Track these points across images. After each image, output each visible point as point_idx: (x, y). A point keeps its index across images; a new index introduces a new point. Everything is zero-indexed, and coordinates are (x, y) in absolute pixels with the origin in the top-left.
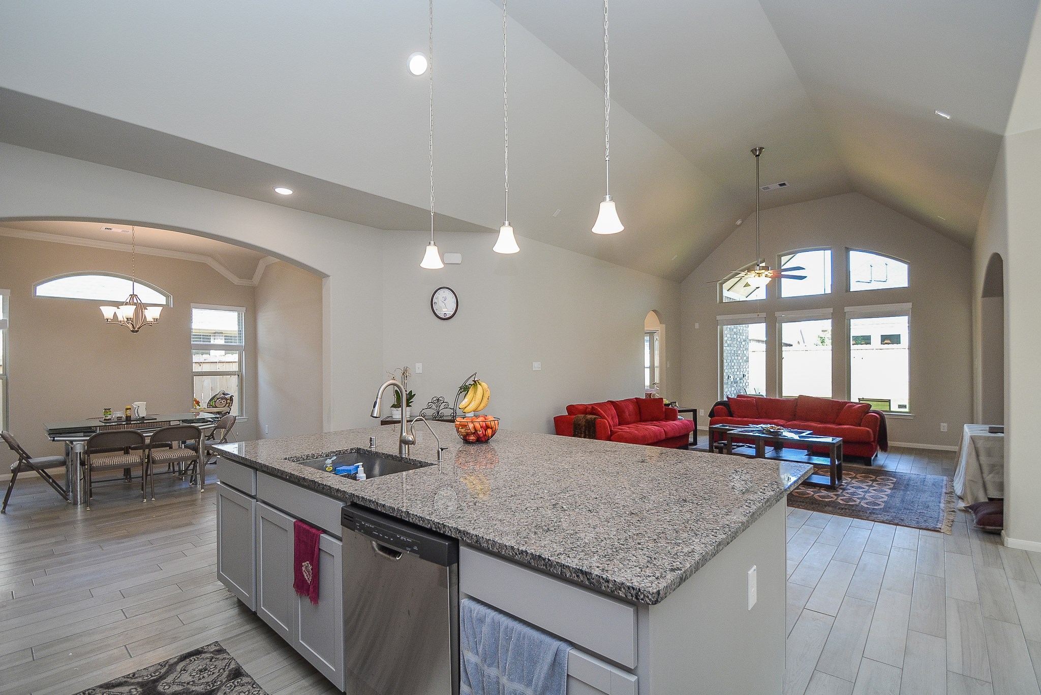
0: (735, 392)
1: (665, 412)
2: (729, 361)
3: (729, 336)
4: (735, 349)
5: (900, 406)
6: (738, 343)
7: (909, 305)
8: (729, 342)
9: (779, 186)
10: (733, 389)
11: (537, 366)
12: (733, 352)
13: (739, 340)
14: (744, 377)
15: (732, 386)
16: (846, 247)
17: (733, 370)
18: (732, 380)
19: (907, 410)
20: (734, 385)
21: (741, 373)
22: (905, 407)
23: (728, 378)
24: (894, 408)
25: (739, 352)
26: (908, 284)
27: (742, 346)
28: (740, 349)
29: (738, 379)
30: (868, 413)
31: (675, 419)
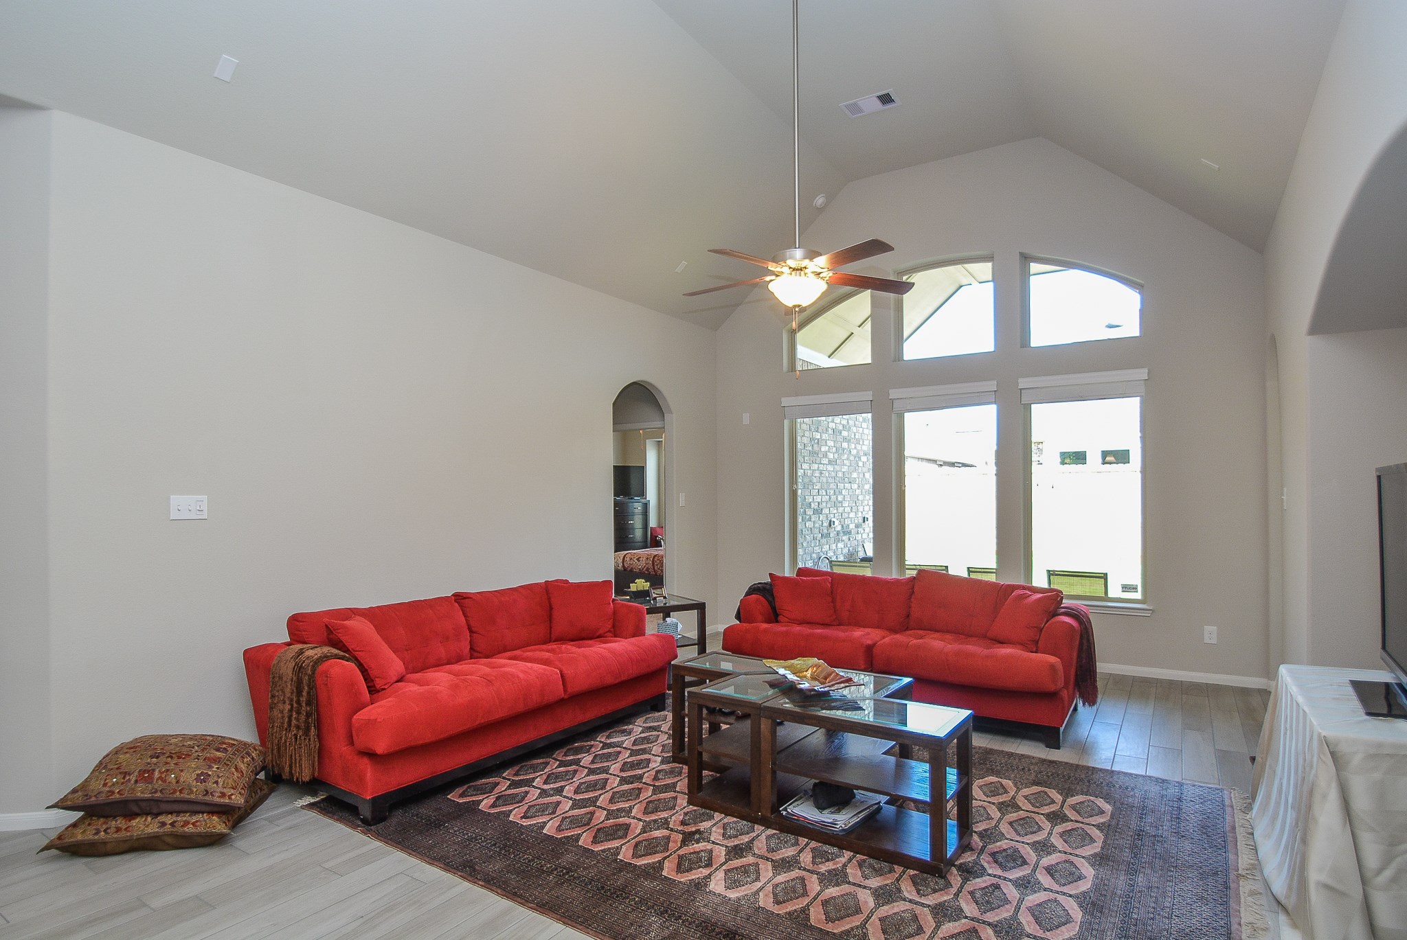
0: (846, 551)
1: (615, 613)
2: (832, 492)
3: (831, 443)
4: (845, 469)
5: (1126, 588)
6: (852, 458)
7: (1143, 374)
8: (831, 456)
9: (878, 102)
10: (840, 545)
11: (186, 505)
12: (840, 475)
13: (854, 452)
14: (864, 522)
15: (837, 541)
16: (1021, 254)
17: (841, 510)
18: (839, 528)
19: (1138, 596)
20: (844, 538)
21: (860, 514)
22: (1134, 589)
23: (830, 526)
24: (1115, 591)
25: (855, 475)
26: (1140, 332)
27: (861, 464)
28: (855, 470)
29: (852, 526)
30: (1055, 614)
31: (639, 631)
